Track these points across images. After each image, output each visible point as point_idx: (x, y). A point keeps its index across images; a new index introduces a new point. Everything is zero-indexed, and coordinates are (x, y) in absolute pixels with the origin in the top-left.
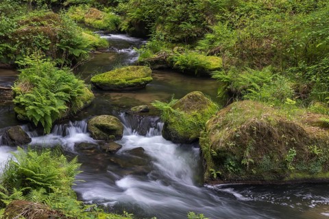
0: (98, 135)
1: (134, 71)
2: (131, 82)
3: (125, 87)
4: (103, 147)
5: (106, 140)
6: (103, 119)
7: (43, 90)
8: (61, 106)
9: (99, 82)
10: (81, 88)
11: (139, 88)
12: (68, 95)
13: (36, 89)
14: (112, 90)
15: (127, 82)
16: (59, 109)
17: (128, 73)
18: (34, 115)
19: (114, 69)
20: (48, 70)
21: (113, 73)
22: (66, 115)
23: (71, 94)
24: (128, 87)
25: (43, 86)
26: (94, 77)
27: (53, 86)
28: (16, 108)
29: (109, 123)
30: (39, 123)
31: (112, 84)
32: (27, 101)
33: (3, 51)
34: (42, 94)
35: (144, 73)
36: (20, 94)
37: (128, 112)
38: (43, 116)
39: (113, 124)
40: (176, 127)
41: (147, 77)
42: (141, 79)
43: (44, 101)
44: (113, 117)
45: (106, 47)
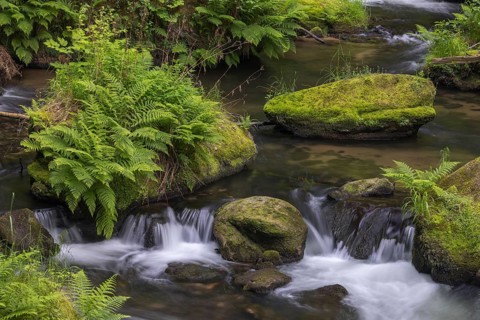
0: (236, 248)
1: (384, 87)
2: (372, 118)
3: (355, 132)
4: (240, 279)
5: (256, 262)
6: (256, 208)
7: (100, 119)
8: (144, 163)
9: (284, 114)
10: (206, 120)
12: (167, 137)
13: (81, 115)
14: (317, 139)
15: (360, 119)
16: (136, 173)
17: (365, 92)
18: (67, 183)
19: (333, 81)
20: (120, 67)
21: (326, 90)
22: (163, 192)
23: (175, 134)
24: (362, 131)
25: (101, 109)
26: (273, 101)
27: (131, 112)
28: (34, 164)
29: (265, 216)
30: (82, 204)
31: (321, 122)
32: (57, 147)
33: (50, 20)
34: (95, 128)
35: (411, 94)
36: (44, 129)
37: (333, 195)
38: (89, 186)
39: (278, 222)
40: (443, 237)
41: (420, 105)
42: (399, 111)
43: (99, 147)
44: (283, 203)
45: (359, 25)
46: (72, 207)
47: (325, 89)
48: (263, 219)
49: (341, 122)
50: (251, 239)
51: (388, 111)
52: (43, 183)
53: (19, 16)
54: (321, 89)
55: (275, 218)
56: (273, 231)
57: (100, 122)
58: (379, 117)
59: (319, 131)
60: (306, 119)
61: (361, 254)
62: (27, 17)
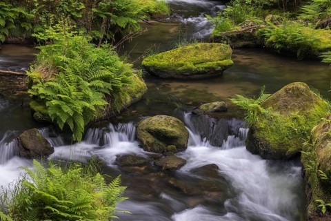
0: (152, 145)
1: (206, 50)
2: (201, 67)
3: (192, 74)
4: (158, 163)
5: (163, 152)
6: (159, 122)
7: (73, 77)
8: (98, 101)
9: (154, 66)
10: (127, 75)
11: (213, 75)
12: (109, 85)
13: (61, 75)
14: (172, 79)
15: (194, 67)
16: (95, 106)
17: (196, 53)
18: (58, 114)
19: (177, 47)
20: (80, 48)
21: (175, 52)
22: (105, 115)
23: (112, 83)
24: (196, 74)
25: (73, 72)
26: (147, 59)
27: (87, 72)
28: (33, 102)
29: (167, 126)
30: (66, 125)
31: (174, 70)
32: (49, 93)
33: (15, 18)
34: (70, 82)
35: (220, 53)
36: (38, 83)
37: (195, 112)
38: (72, 115)
39: (174, 129)
40: (266, 135)
41: (225, 59)
42: (215, 62)
43: (73, 93)
44: (174, 118)
45: (165, 14)
46: (61, 127)
48: (166, 128)
49: (185, 70)
50: (159, 139)
51: (210, 63)
52: (40, 112)
54: (172, 52)
55: (172, 127)
56: (172, 135)
57: (73, 79)
58: (205, 66)
59: (173, 75)
60: (166, 69)
61: (217, 143)
62: (2, 17)
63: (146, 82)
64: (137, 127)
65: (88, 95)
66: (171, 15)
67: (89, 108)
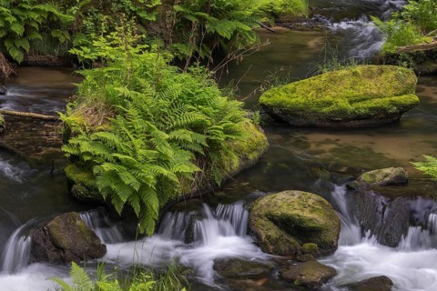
0: (275, 242)
1: (370, 77)
2: (363, 107)
3: (347, 120)
4: (288, 274)
5: (296, 256)
6: (288, 202)
7: (139, 124)
8: (183, 166)
9: (280, 106)
10: (234, 120)
11: (384, 122)
12: (202, 138)
13: (120, 120)
14: (312, 128)
15: (351, 108)
17: (354, 83)
18: (113, 187)
19: (321, 73)
20: (152, 73)
21: (317, 81)
22: (195, 189)
23: (208, 134)
24: (354, 119)
25: (139, 114)
26: (268, 93)
27: (165, 115)
28: (70, 166)
29: (302, 211)
30: (128, 207)
31: (315, 112)
32: (98, 151)
33: (40, 21)
34: (135, 133)
35: (396, 83)
36: (80, 133)
37: (353, 185)
38: (137, 189)
39: (314, 216)
41: (405, 93)
42: (388, 99)
43: (141, 151)
44: (314, 196)
46: (119, 209)
47: (315, 81)
48: (301, 214)
49: (334, 111)
50: (288, 232)
51: (377, 100)
52: (83, 185)
53: (11, 19)
54: (312, 81)
55: (311, 212)
56: (311, 225)
57: (140, 127)
58: (370, 105)
59: (313, 120)
60: (301, 110)
62: (19, 20)
63: (265, 133)
64: (250, 211)
65: (166, 156)
66: (311, 16)
67: (166, 178)
